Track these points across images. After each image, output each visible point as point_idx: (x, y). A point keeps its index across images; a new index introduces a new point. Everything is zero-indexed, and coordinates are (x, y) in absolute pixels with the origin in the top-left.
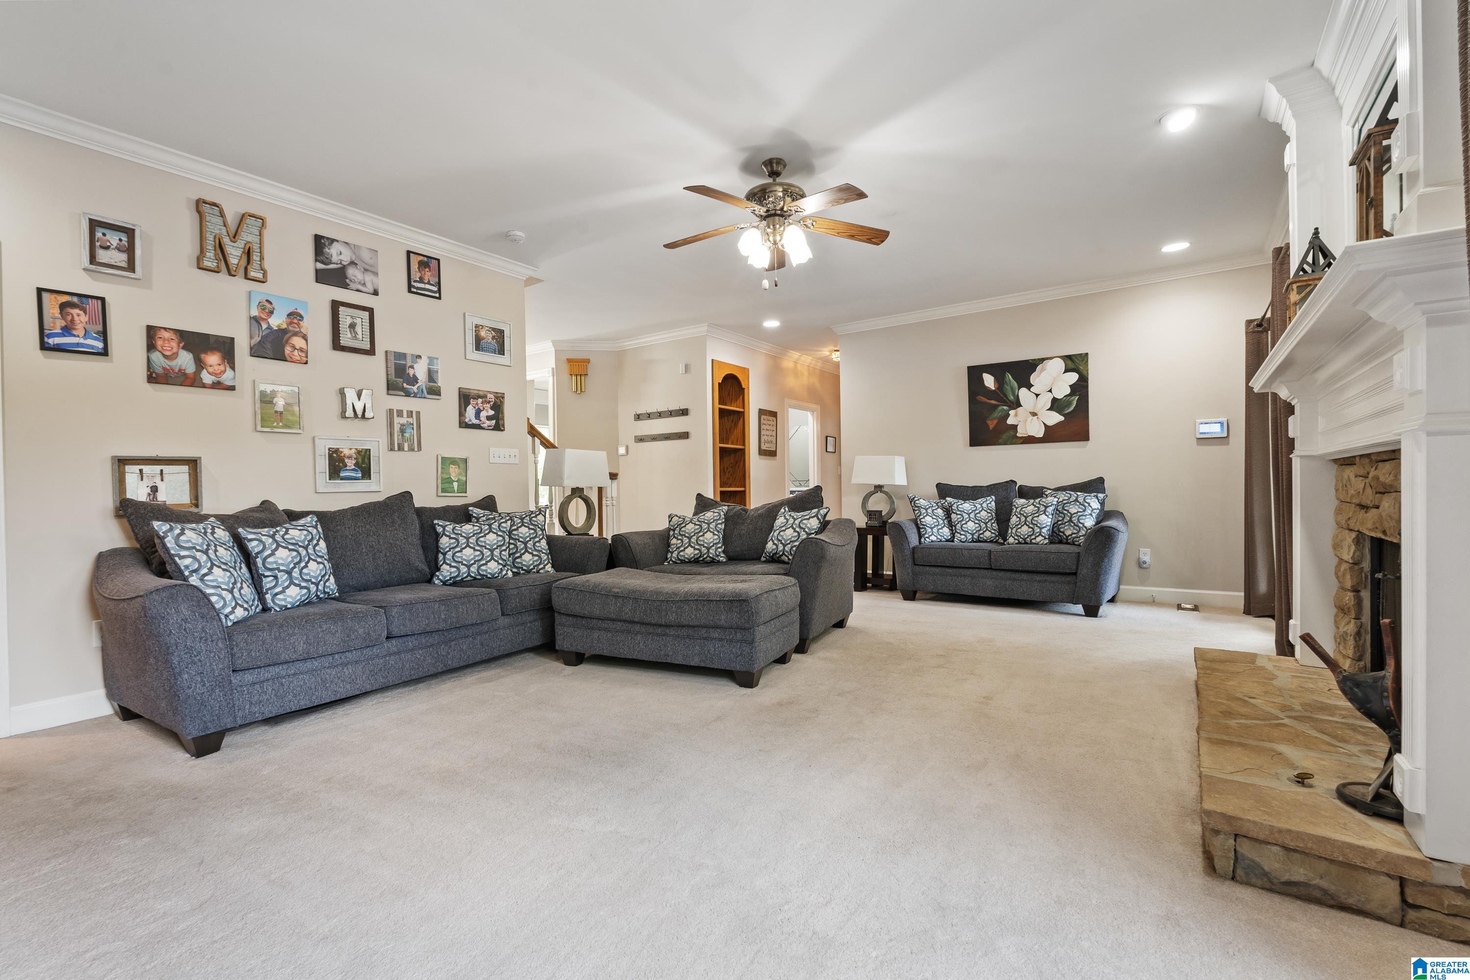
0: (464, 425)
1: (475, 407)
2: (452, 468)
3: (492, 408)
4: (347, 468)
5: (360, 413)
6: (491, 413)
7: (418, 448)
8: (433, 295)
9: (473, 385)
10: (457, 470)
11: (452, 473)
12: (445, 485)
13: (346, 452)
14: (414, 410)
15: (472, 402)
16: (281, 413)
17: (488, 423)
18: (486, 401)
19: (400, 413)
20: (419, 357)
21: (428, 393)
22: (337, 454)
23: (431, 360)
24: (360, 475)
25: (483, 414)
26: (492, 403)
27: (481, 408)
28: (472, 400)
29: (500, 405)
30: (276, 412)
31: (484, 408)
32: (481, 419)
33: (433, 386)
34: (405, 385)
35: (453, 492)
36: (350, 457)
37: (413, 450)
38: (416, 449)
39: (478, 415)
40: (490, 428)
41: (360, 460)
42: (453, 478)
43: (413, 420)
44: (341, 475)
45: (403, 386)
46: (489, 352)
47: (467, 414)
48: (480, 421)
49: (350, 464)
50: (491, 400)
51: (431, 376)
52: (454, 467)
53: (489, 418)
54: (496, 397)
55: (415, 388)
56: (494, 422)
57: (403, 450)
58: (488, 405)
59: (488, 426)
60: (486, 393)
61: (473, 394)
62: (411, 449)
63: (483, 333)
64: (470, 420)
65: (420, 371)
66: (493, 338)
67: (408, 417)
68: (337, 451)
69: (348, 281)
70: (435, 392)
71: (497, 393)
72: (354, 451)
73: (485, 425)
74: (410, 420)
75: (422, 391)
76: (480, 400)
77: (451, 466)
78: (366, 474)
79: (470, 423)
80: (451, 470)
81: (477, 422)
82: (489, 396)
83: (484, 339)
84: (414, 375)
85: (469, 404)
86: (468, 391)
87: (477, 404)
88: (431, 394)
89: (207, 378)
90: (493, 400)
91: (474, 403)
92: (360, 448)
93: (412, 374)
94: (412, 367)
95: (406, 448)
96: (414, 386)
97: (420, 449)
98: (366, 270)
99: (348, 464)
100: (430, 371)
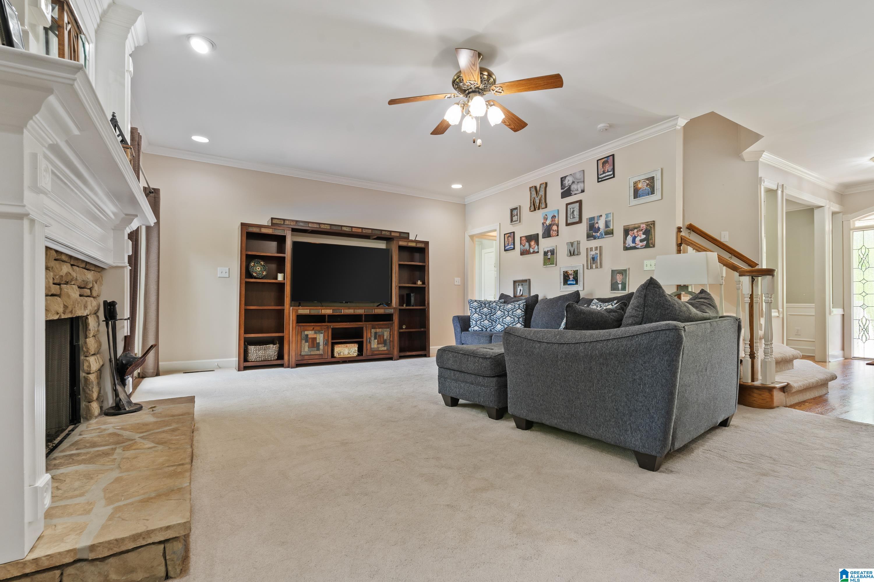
0: (626, 249)
1: (632, 236)
2: (618, 276)
3: (644, 234)
4: (570, 280)
5: (572, 253)
6: (643, 236)
7: (600, 266)
8: (610, 177)
9: (631, 222)
10: (621, 277)
11: (618, 279)
12: (614, 287)
13: (570, 272)
14: (598, 246)
15: (630, 233)
16: (550, 258)
17: (641, 244)
18: (639, 230)
19: (591, 249)
20: (601, 216)
21: (605, 235)
22: (567, 273)
23: (607, 215)
24: (575, 283)
25: (638, 239)
26: (644, 230)
27: (636, 235)
28: (630, 232)
29: (649, 230)
30: (548, 259)
31: (638, 235)
32: (636, 242)
33: (608, 230)
34: (594, 234)
35: (619, 290)
36: (571, 275)
37: (597, 268)
38: (599, 267)
39: (634, 241)
40: (642, 247)
41: (575, 276)
42: (618, 282)
43: (598, 252)
44: (568, 283)
45: (593, 235)
46: (644, 196)
47: (627, 242)
48: (636, 244)
49: (571, 277)
50: (643, 228)
51: (607, 225)
52: (619, 275)
53: (641, 241)
54: (647, 225)
55: (598, 234)
56: (645, 242)
57: (593, 268)
58: (641, 232)
59: (641, 246)
60: (639, 225)
61: (630, 228)
62: (597, 267)
63: (640, 186)
64: (629, 245)
65: (601, 224)
66: (648, 185)
67: (595, 250)
68: (567, 272)
69: (571, 192)
70: (610, 233)
71: (648, 222)
72: (573, 271)
73: (639, 246)
74: (596, 252)
75: (602, 234)
76: (636, 230)
77: (618, 275)
78: (577, 281)
79: (629, 246)
80: (618, 277)
81: (634, 245)
82: (642, 226)
83: (641, 188)
84: (598, 227)
85: (628, 234)
86: (628, 227)
87: (634, 233)
88: (607, 235)
89: (532, 251)
90: (645, 228)
91: (632, 233)
92: (575, 269)
93: (597, 227)
94: (597, 223)
95: (594, 267)
96: (598, 233)
97: (601, 267)
98: (578, 182)
99: (571, 278)
100: (606, 222)
